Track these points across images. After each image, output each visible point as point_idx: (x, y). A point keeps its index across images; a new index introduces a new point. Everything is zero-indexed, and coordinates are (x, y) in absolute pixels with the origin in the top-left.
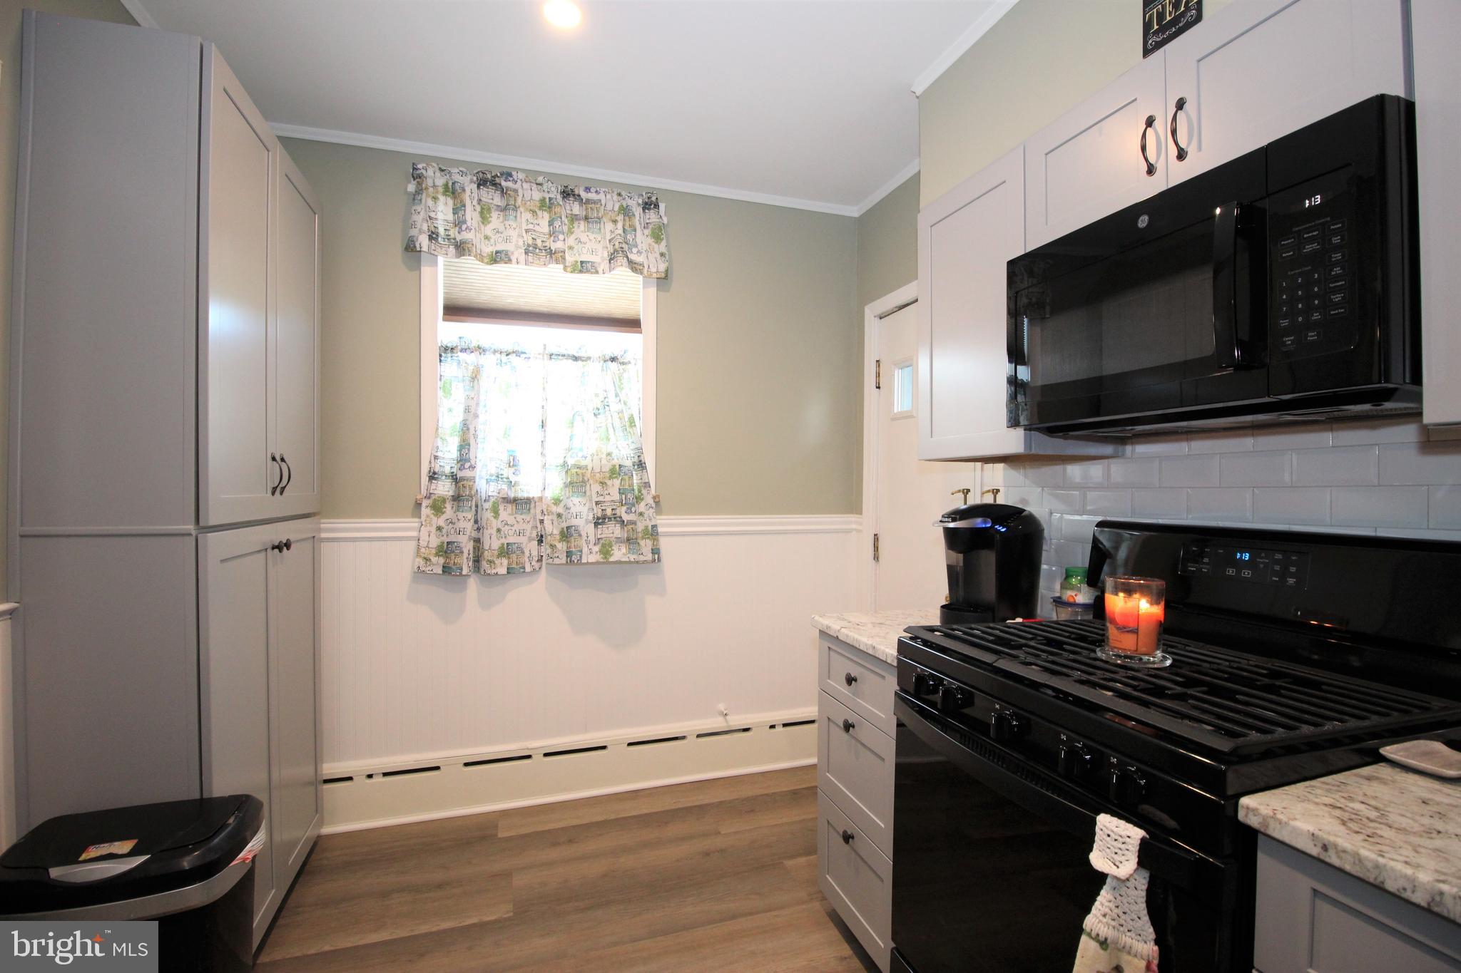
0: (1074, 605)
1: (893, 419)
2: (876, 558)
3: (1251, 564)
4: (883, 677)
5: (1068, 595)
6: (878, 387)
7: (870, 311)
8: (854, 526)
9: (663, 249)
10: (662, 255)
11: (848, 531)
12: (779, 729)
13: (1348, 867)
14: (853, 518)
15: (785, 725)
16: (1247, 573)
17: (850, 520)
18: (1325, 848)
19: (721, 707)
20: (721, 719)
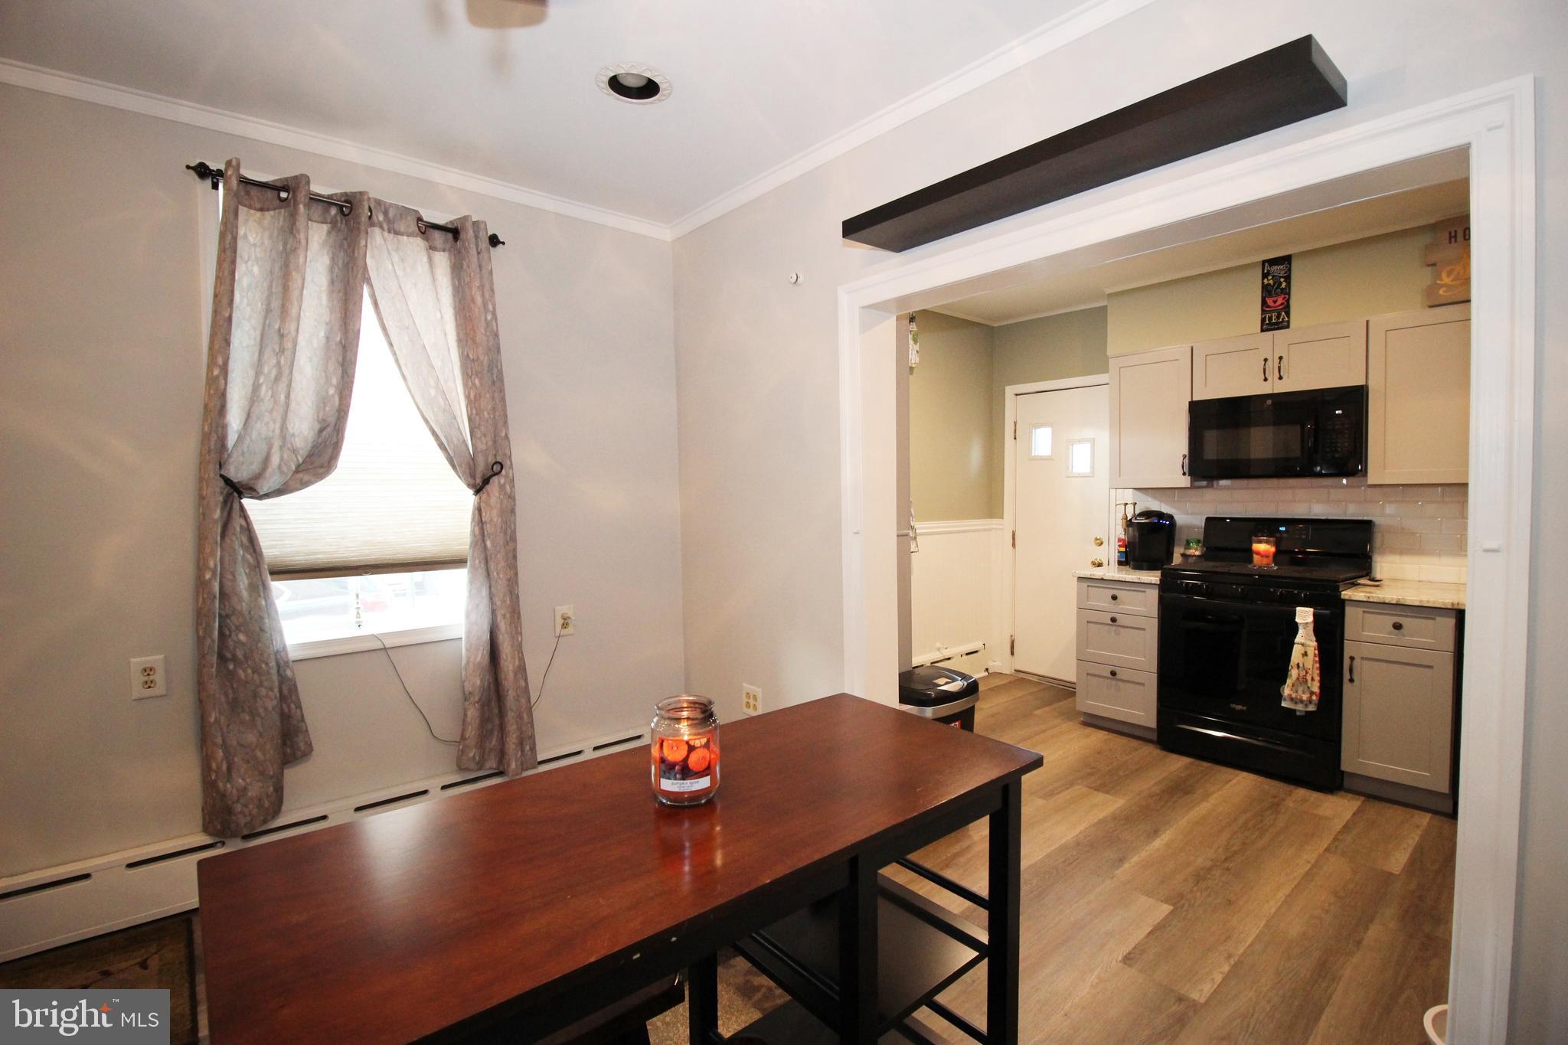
0: (1195, 556)
1: (1030, 460)
2: (1014, 545)
3: (1286, 531)
4: (1145, 592)
5: (1191, 552)
6: (1015, 439)
7: (1010, 391)
8: (994, 527)
9: (918, 349)
10: (917, 352)
11: (990, 530)
12: (964, 657)
13: (1375, 601)
14: (994, 521)
15: (967, 654)
16: (1285, 535)
17: (994, 523)
18: (1369, 598)
19: (938, 645)
20: (938, 653)
